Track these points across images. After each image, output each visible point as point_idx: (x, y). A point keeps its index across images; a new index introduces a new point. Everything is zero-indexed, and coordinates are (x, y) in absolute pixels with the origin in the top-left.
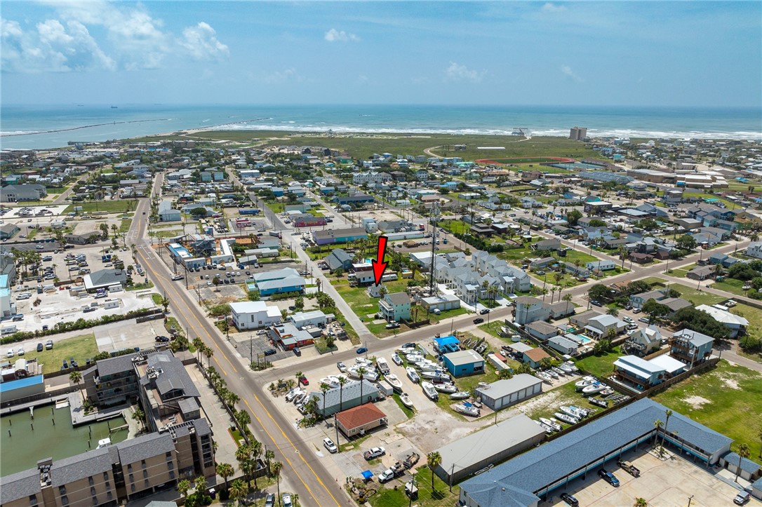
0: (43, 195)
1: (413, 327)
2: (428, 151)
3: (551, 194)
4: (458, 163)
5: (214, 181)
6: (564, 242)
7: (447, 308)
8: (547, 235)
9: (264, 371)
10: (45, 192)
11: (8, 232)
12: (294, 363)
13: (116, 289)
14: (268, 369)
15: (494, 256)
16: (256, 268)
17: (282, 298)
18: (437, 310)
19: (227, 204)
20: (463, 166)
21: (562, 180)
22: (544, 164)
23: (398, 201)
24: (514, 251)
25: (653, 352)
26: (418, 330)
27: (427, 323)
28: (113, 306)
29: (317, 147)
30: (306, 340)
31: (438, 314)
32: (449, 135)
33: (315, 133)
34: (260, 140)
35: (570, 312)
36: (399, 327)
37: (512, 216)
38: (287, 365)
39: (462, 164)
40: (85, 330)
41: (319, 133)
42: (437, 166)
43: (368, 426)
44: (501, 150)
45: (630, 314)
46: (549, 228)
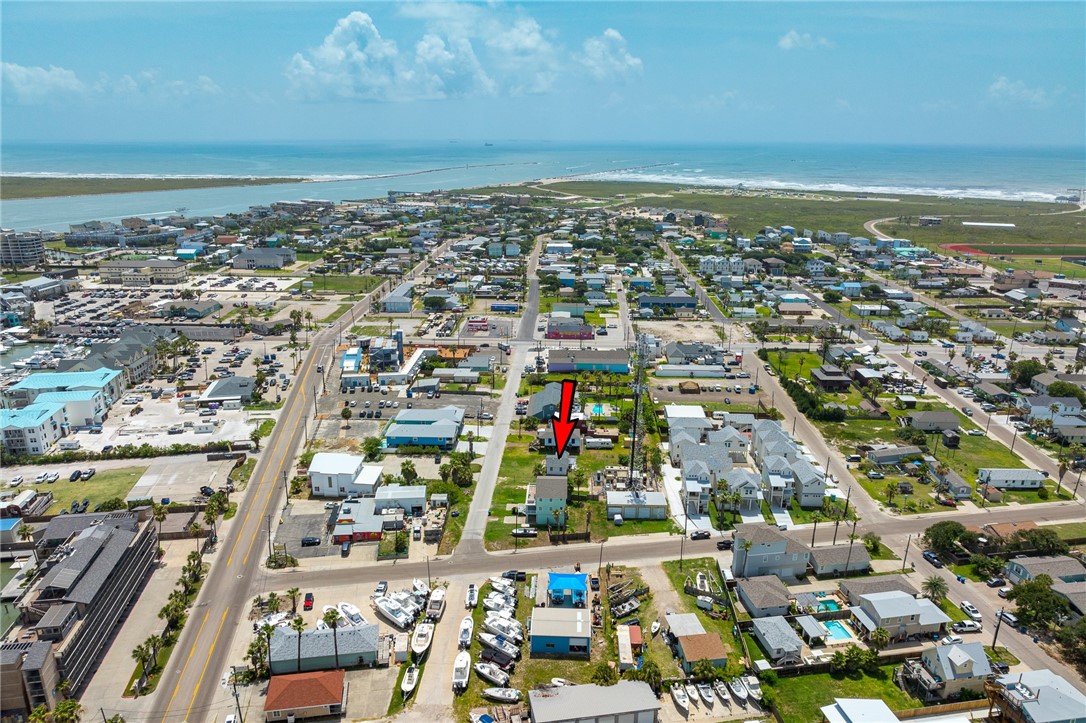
0: (289, 262)
1: (554, 541)
2: (871, 226)
3: (1035, 318)
4: (898, 249)
5: (506, 257)
6: (981, 418)
7: (641, 516)
8: (958, 399)
9: (280, 570)
10: (294, 258)
11: (201, 311)
12: (327, 567)
13: (232, 407)
14: (287, 569)
15: (815, 430)
16: (429, 398)
17: (415, 453)
18: (618, 517)
19: (488, 293)
20: (906, 254)
21: (1078, 293)
22: (1069, 260)
23: (736, 310)
24: (862, 423)
25: (959, 700)
26: (562, 547)
27: (586, 537)
28: (205, 430)
29: (694, 212)
30: (369, 533)
31: (618, 524)
32: (934, 198)
33: (717, 188)
34: (627, 197)
35: (859, 567)
36: (534, 535)
37: (919, 354)
38: (317, 568)
39: (905, 251)
40: (146, 460)
41: (722, 188)
42: (858, 253)
43: (305, 711)
44: (1005, 230)
45: (990, 597)
46: (970, 385)
